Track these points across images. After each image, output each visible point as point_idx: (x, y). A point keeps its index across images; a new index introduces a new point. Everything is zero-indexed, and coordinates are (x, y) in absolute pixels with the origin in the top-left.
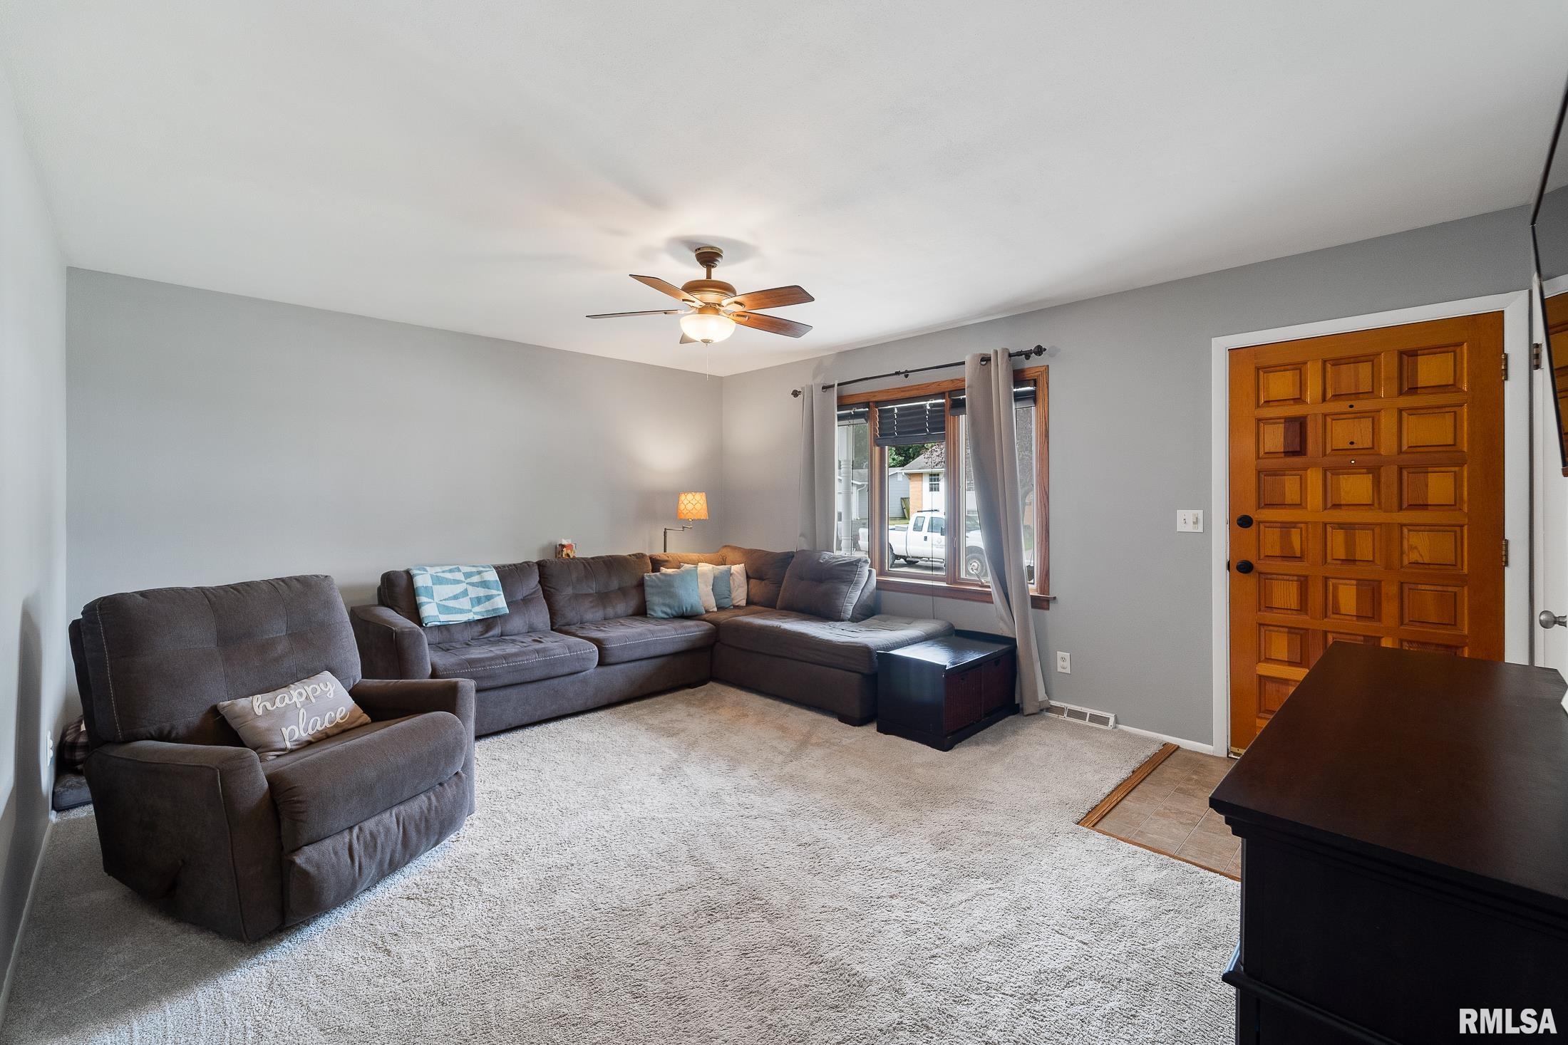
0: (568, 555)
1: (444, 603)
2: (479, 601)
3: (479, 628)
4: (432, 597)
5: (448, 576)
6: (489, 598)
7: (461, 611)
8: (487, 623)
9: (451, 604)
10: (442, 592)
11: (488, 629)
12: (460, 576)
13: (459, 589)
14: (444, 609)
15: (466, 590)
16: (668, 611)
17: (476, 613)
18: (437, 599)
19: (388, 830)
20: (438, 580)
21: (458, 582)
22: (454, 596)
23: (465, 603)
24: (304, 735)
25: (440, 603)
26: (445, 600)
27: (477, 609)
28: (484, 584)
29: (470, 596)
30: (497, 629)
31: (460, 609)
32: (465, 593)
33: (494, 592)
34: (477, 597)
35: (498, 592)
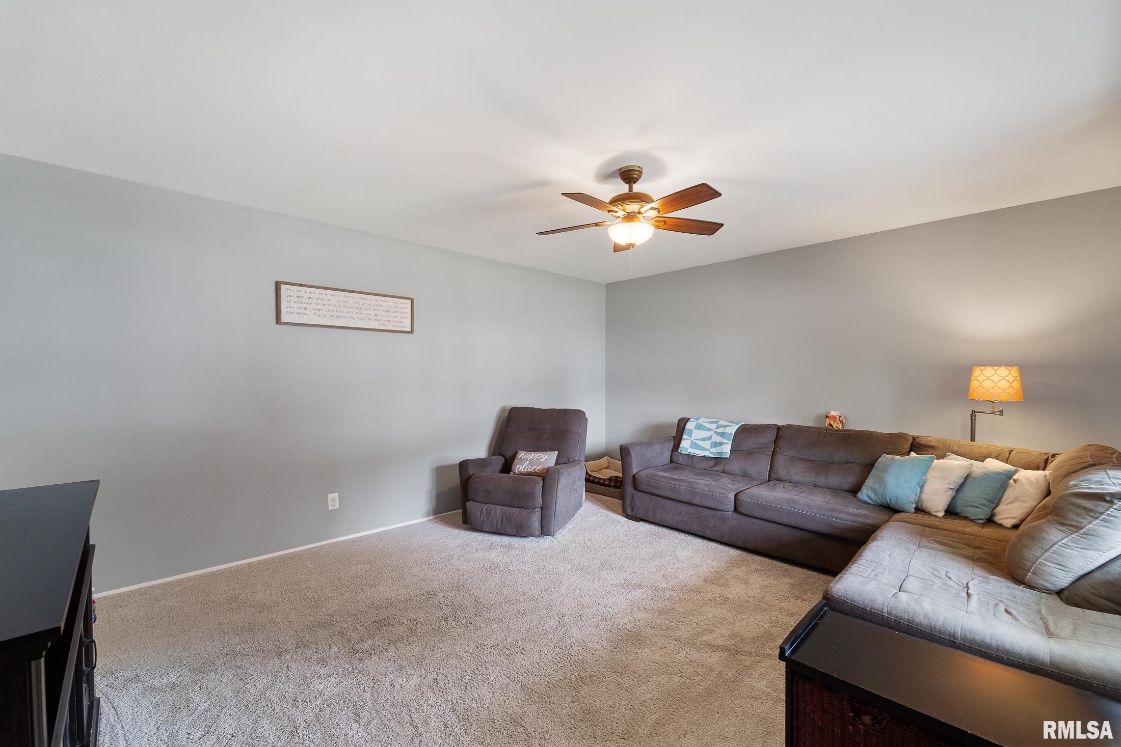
0: (831, 425)
1: (696, 441)
2: (715, 445)
3: (712, 463)
4: (691, 436)
5: (708, 425)
6: (721, 444)
7: (703, 449)
8: (718, 460)
9: (700, 443)
10: (698, 434)
11: (716, 465)
12: (713, 426)
13: (707, 434)
14: (694, 445)
15: (712, 436)
16: (873, 496)
17: (711, 452)
18: (692, 439)
19: (495, 513)
20: (699, 427)
21: (710, 430)
22: (703, 438)
23: (707, 444)
24: (523, 470)
25: (694, 441)
26: (697, 439)
27: (713, 450)
28: (722, 435)
29: (712, 441)
30: (720, 467)
31: (703, 447)
32: (710, 438)
33: (725, 441)
34: (715, 442)
35: (728, 442)
